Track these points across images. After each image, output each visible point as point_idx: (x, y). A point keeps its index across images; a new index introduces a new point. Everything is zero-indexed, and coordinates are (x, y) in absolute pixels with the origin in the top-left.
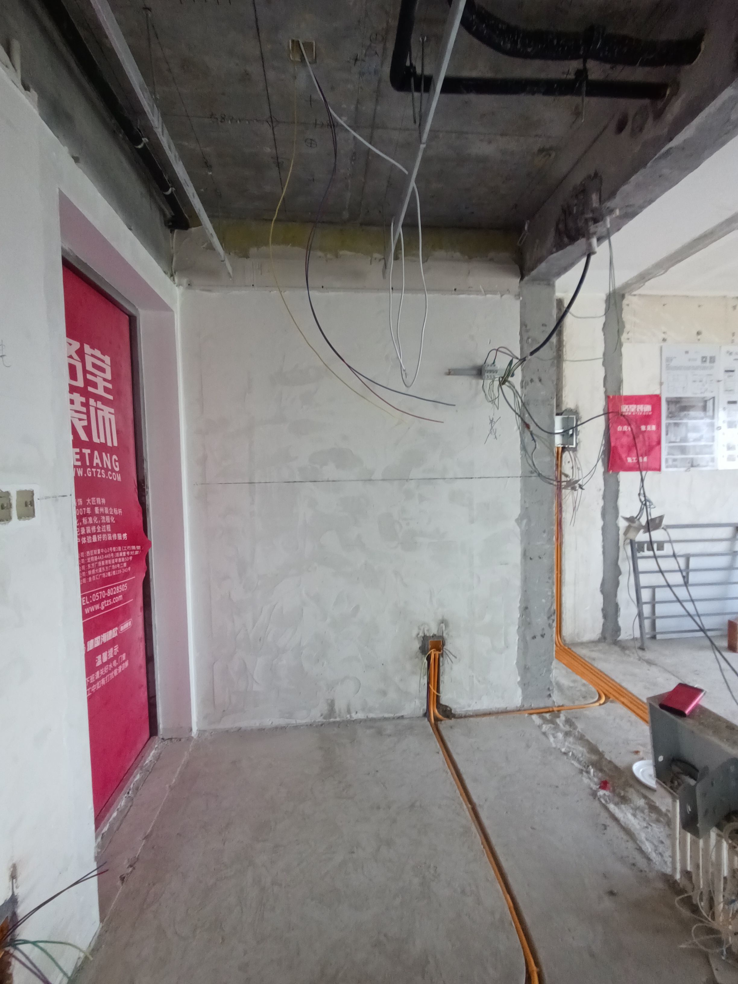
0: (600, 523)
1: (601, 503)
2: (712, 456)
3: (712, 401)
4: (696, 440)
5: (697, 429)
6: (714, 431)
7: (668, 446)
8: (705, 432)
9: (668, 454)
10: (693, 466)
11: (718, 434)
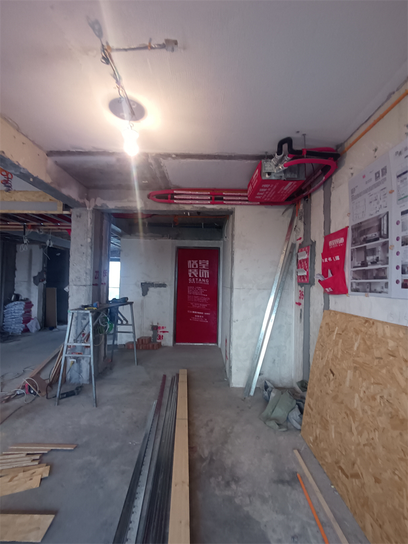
2: (386, 281)
3: (385, 218)
4: (373, 263)
5: (373, 251)
6: (388, 252)
7: (353, 271)
8: (380, 255)
9: (354, 278)
10: (371, 291)
11: (392, 254)
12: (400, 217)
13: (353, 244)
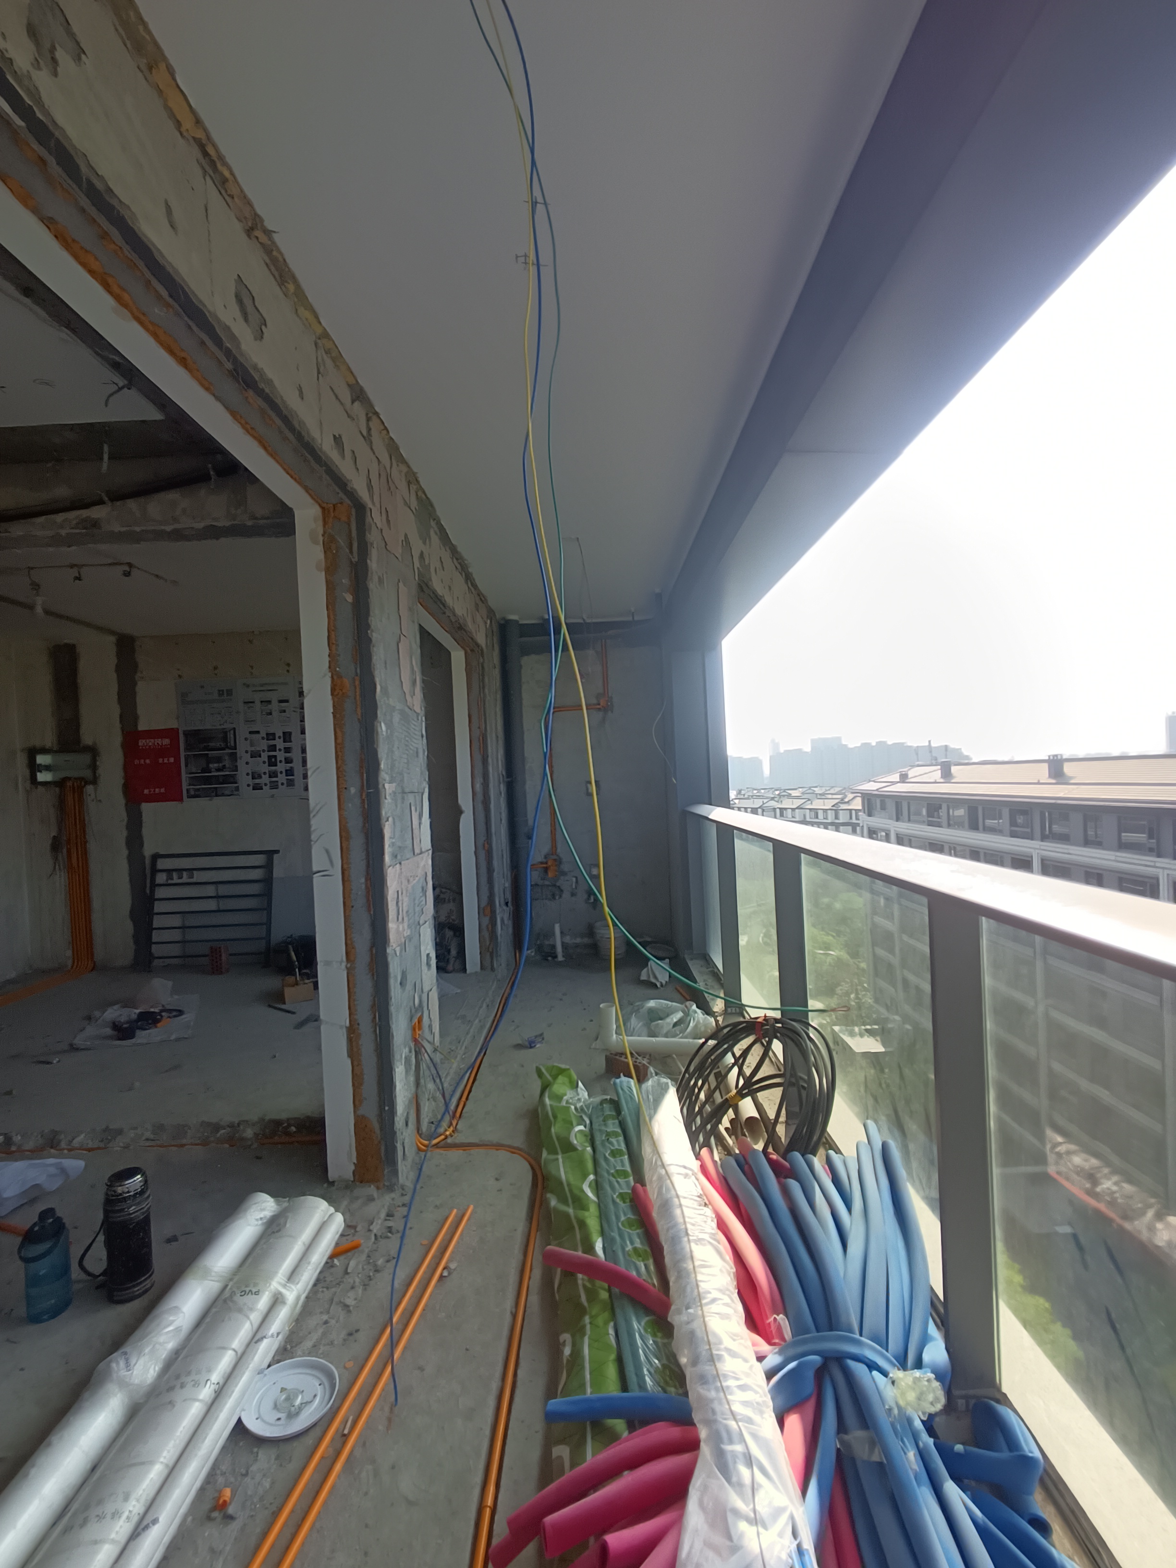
0: (125, 852)
1: (125, 833)
2: (236, 785)
3: (232, 732)
4: (218, 770)
5: (219, 760)
6: (236, 761)
7: (189, 778)
8: (227, 763)
9: (190, 785)
10: (217, 796)
11: (241, 764)
12: (248, 736)
13: (186, 749)
